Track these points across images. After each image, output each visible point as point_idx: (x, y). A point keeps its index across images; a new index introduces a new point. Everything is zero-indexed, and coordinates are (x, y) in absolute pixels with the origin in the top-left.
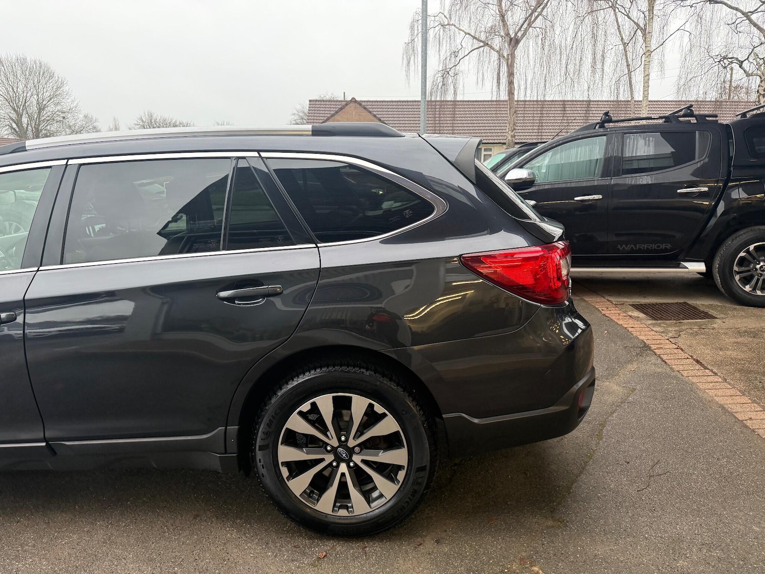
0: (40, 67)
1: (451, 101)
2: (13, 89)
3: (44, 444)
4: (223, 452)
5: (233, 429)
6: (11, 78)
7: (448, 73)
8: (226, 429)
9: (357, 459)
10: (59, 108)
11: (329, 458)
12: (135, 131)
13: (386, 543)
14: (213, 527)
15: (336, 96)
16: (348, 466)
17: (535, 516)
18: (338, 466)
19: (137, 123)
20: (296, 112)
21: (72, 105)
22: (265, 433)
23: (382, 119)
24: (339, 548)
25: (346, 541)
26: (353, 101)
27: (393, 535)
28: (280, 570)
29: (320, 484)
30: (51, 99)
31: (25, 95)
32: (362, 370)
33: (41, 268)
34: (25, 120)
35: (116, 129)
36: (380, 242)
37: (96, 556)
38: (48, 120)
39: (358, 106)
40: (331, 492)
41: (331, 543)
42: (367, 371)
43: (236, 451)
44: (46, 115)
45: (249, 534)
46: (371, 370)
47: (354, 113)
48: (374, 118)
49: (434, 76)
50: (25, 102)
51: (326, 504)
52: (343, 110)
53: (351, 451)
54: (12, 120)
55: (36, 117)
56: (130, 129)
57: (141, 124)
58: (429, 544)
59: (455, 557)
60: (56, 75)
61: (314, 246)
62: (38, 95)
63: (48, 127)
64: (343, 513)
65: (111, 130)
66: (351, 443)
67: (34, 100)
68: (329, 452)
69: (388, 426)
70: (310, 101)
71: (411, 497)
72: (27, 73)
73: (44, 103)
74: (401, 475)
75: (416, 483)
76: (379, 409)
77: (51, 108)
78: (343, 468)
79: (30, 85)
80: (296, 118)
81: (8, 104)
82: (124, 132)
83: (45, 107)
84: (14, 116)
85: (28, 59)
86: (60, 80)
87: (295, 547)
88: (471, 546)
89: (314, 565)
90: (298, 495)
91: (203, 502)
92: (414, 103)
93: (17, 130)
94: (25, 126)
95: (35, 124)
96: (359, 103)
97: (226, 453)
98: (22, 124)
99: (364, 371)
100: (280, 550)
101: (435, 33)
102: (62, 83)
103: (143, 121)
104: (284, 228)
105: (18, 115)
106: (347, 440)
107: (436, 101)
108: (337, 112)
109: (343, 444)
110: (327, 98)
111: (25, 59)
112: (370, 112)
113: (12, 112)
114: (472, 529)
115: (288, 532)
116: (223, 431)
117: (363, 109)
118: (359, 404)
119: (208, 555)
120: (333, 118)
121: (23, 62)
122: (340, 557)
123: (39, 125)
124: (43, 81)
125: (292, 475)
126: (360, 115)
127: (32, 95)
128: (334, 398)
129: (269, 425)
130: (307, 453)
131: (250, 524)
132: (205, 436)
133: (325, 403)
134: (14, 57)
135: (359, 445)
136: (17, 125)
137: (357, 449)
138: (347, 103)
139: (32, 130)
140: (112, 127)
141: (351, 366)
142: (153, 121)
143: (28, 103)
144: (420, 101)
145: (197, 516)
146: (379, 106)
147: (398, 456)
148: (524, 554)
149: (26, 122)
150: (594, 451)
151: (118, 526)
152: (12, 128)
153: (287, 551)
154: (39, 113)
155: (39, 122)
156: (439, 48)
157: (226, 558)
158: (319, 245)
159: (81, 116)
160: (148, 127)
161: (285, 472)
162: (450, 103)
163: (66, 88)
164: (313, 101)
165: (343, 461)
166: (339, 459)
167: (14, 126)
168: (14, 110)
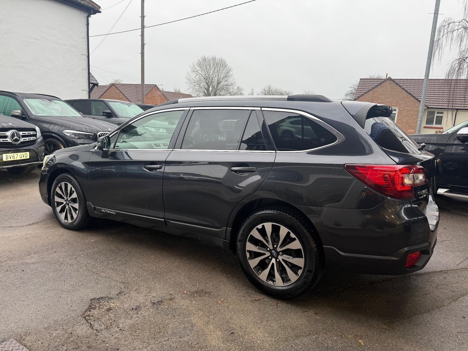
0: (222, 62)
1: (464, 80)
2: (208, 73)
3: (163, 220)
4: (224, 238)
5: (229, 229)
6: (208, 68)
7: (465, 61)
8: (227, 228)
9: (280, 258)
10: (226, 83)
11: (268, 254)
12: (260, 96)
13: (290, 305)
14: (218, 274)
15: (381, 76)
16: (276, 261)
17: (379, 321)
18: (271, 259)
19: (262, 91)
20: (352, 86)
21: (232, 82)
22: (242, 234)
23: (408, 91)
24: (266, 299)
25: (271, 298)
26: (390, 79)
27: (295, 303)
28: (237, 298)
29: (262, 265)
30: (224, 78)
31: (213, 76)
32: (287, 214)
33: (174, 150)
34: (211, 89)
35: (252, 94)
36: (307, 153)
37: (172, 270)
38: (221, 89)
39: (392, 82)
40: (267, 271)
41: (263, 296)
42: (289, 215)
43: (229, 240)
44: (220, 87)
45: (231, 281)
46: (291, 215)
47: (389, 87)
48: (403, 90)
49: (453, 63)
50: (212, 80)
51: (263, 276)
52: (381, 85)
53: (278, 253)
54: (205, 88)
55: (215, 87)
56: (258, 95)
57: (264, 92)
58: (311, 313)
59: (320, 322)
60: (228, 66)
61: (275, 152)
62: (218, 76)
63: (220, 93)
64: (270, 283)
65: (249, 95)
66: (279, 249)
67: (216, 79)
68: (268, 251)
69: (296, 245)
70: (361, 79)
71: (303, 284)
72: (215, 65)
73: (220, 80)
74: (300, 272)
75: (306, 277)
76: (293, 235)
77: (223, 83)
78: (273, 261)
79: (216, 71)
80: (352, 90)
81: (205, 81)
82: (255, 96)
83: (221, 82)
84: (206, 87)
85: (217, 58)
86: (229, 68)
87: (247, 292)
88: (332, 321)
89: (251, 301)
90: (252, 267)
91: (218, 264)
92: (436, 81)
93: (207, 94)
94: (210, 91)
95: (215, 91)
96: (393, 81)
97: (225, 240)
98: (209, 91)
99: (288, 215)
100: (240, 291)
101: (458, 33)
102: (230, 70)
103: (265, 90)
104: (264, 144)
105: (208, 86)
106: (277, 247)
107: (452, 80)
108: (376, 86)
109: (275, 249)
110: (375, 77)
111: (215, 58)
112: (400, 86)
113: (206, 85)
114: (337, 315)
115: (247, 286)
116: (225, 230)
117: (395, 84)
118: (284, 231)
119: (211, 283)
120: (373, 90)
121: (214, 59)
122: (265, 303)
123: (216, 91)
124: (221, 69)
125: (251, 258)
126: (392, 88)
127: (216, 76)
128: (272, 225)
129: (244, 231)
130: (258, 249)
131: (233, 278)
132: (218, 230)
133: (268, 226)
134: (211, 57)
135: (282, 251)
136: (207, 91)
137: (281, 253)
138: (385, 81)
139: (213, 94)
140: (250, 93)
141: (282, 211)
142: (270, 90)
143: (213, 80)
144: (423, 80)
145: (214, 269)
146: (409, 83)
147: (300, 262)
148: (359, 334)
149: (211, 90)
150: (444, 306)
151: (184, 263)
152: (205, 92)
153: (243, 292)
154: (218, 85)
155: (217, 90)
156: (460, 43)
157: (218, 287)
158: (277, 152)
159: (236, 87)
160: (267, 94)
161: (248, 255)
162: (463, 81)
163: (231, 73)
164: (363, 79)
165: (274, 257)
166: (272, 256)
167: (206, 91)
168: (207, 83)
